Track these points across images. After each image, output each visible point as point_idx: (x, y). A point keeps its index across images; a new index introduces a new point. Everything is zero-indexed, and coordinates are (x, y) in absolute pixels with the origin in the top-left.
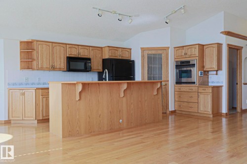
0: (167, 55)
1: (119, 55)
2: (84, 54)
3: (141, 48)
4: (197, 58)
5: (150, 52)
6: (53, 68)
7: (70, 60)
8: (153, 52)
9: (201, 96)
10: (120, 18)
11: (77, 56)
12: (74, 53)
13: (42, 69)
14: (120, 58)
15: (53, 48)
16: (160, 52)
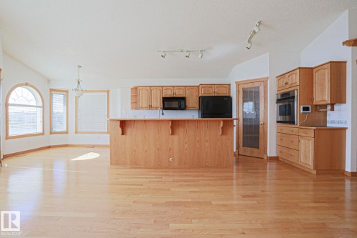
0: (265, 87)
1: (212, 93)
2: (179, 93)
3: (236, 83)
4: (298, 88)
5: (246, 86)
6: (151, 107)
7: (165, 100)
8: (250, 85)
9: (302, 141)
10: (187, 55)
11: (172, 96)
12: (169, 94)
13: (142, 108)
14: (216, 95)
15: (151, 91)
16: (257, 84)
